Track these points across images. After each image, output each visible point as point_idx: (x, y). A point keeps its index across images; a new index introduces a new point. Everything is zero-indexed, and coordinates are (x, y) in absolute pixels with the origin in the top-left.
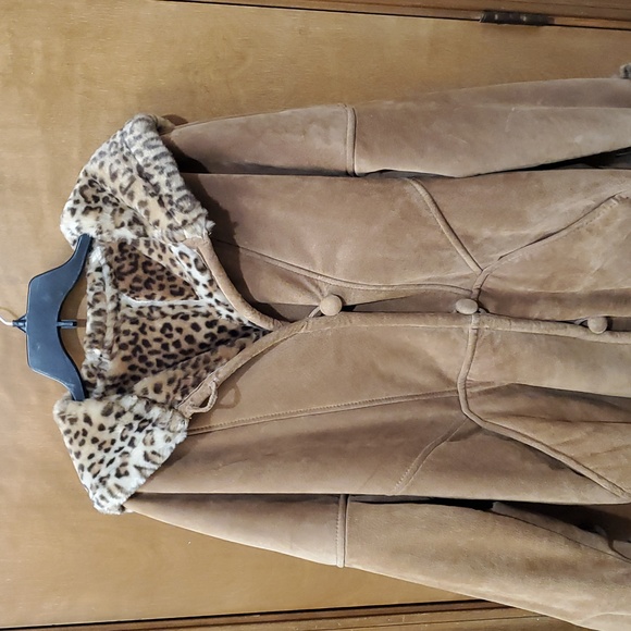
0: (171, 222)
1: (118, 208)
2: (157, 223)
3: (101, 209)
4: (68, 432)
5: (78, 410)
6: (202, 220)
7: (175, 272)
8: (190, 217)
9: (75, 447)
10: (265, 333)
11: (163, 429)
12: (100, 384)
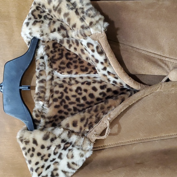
0: (83, 24)
1: (52, 21)
2: (74, 26)
3: (43, 22)
4: (24, 149)
5: (29, 136)
6: (101, 22)
7: (84, 58)
8: (94, 20)
9: (28, 158)
10: (136, 91)
11: (78, 149)
12: (43, 121)
